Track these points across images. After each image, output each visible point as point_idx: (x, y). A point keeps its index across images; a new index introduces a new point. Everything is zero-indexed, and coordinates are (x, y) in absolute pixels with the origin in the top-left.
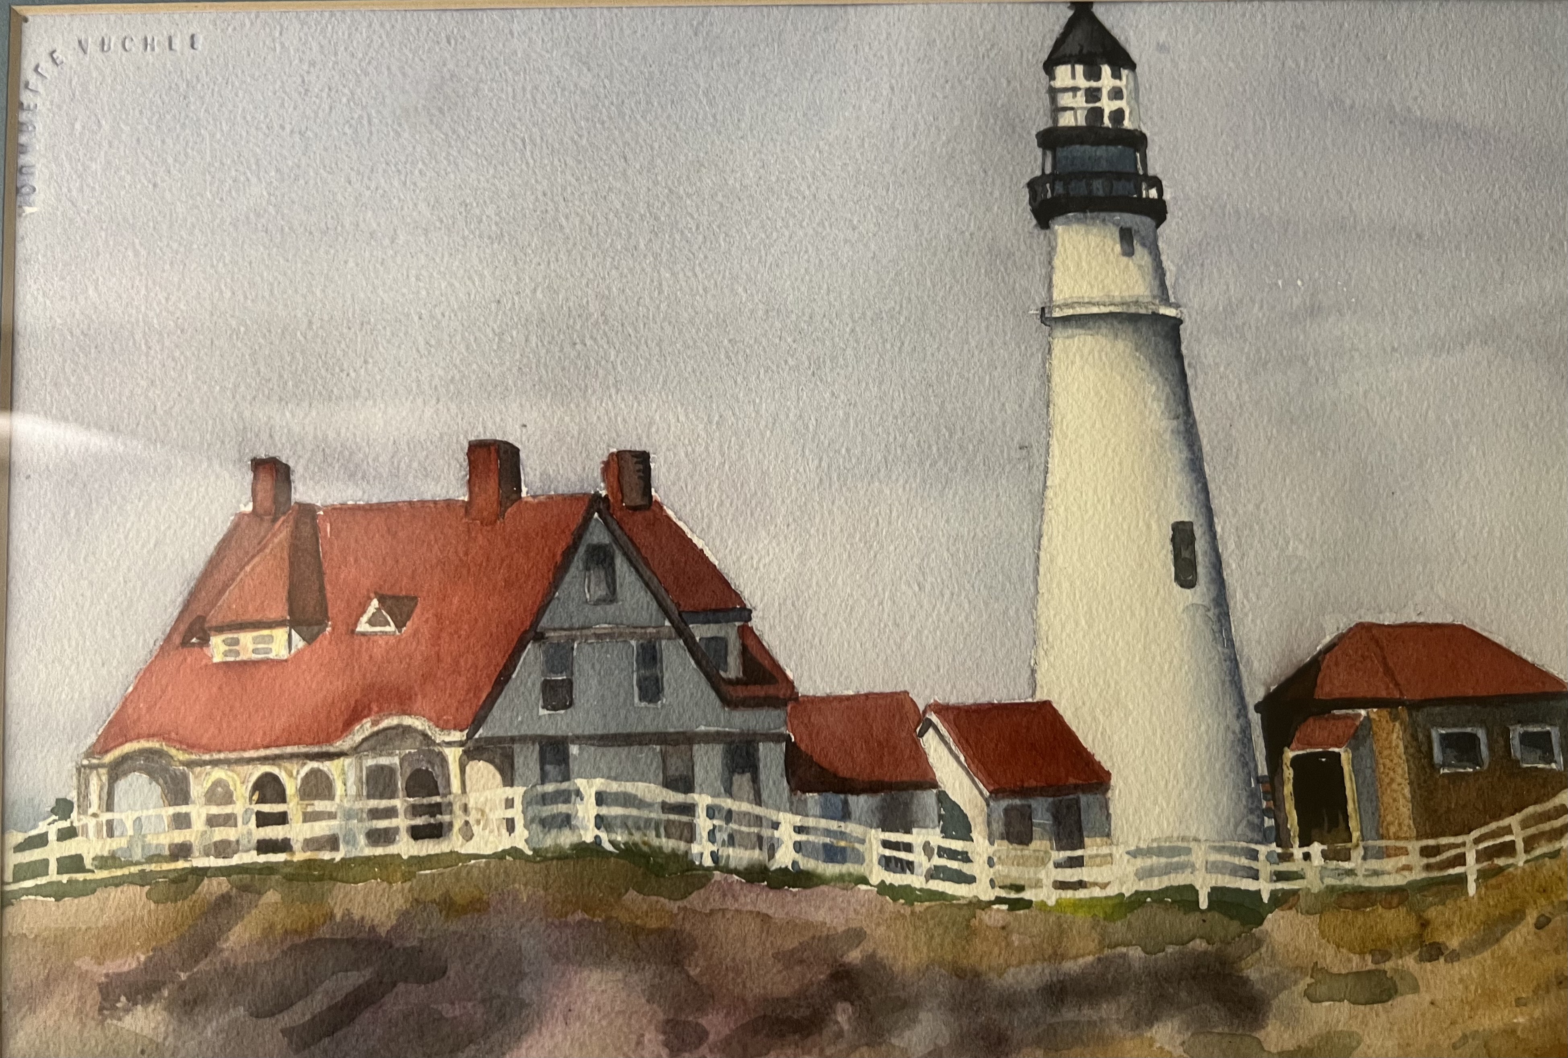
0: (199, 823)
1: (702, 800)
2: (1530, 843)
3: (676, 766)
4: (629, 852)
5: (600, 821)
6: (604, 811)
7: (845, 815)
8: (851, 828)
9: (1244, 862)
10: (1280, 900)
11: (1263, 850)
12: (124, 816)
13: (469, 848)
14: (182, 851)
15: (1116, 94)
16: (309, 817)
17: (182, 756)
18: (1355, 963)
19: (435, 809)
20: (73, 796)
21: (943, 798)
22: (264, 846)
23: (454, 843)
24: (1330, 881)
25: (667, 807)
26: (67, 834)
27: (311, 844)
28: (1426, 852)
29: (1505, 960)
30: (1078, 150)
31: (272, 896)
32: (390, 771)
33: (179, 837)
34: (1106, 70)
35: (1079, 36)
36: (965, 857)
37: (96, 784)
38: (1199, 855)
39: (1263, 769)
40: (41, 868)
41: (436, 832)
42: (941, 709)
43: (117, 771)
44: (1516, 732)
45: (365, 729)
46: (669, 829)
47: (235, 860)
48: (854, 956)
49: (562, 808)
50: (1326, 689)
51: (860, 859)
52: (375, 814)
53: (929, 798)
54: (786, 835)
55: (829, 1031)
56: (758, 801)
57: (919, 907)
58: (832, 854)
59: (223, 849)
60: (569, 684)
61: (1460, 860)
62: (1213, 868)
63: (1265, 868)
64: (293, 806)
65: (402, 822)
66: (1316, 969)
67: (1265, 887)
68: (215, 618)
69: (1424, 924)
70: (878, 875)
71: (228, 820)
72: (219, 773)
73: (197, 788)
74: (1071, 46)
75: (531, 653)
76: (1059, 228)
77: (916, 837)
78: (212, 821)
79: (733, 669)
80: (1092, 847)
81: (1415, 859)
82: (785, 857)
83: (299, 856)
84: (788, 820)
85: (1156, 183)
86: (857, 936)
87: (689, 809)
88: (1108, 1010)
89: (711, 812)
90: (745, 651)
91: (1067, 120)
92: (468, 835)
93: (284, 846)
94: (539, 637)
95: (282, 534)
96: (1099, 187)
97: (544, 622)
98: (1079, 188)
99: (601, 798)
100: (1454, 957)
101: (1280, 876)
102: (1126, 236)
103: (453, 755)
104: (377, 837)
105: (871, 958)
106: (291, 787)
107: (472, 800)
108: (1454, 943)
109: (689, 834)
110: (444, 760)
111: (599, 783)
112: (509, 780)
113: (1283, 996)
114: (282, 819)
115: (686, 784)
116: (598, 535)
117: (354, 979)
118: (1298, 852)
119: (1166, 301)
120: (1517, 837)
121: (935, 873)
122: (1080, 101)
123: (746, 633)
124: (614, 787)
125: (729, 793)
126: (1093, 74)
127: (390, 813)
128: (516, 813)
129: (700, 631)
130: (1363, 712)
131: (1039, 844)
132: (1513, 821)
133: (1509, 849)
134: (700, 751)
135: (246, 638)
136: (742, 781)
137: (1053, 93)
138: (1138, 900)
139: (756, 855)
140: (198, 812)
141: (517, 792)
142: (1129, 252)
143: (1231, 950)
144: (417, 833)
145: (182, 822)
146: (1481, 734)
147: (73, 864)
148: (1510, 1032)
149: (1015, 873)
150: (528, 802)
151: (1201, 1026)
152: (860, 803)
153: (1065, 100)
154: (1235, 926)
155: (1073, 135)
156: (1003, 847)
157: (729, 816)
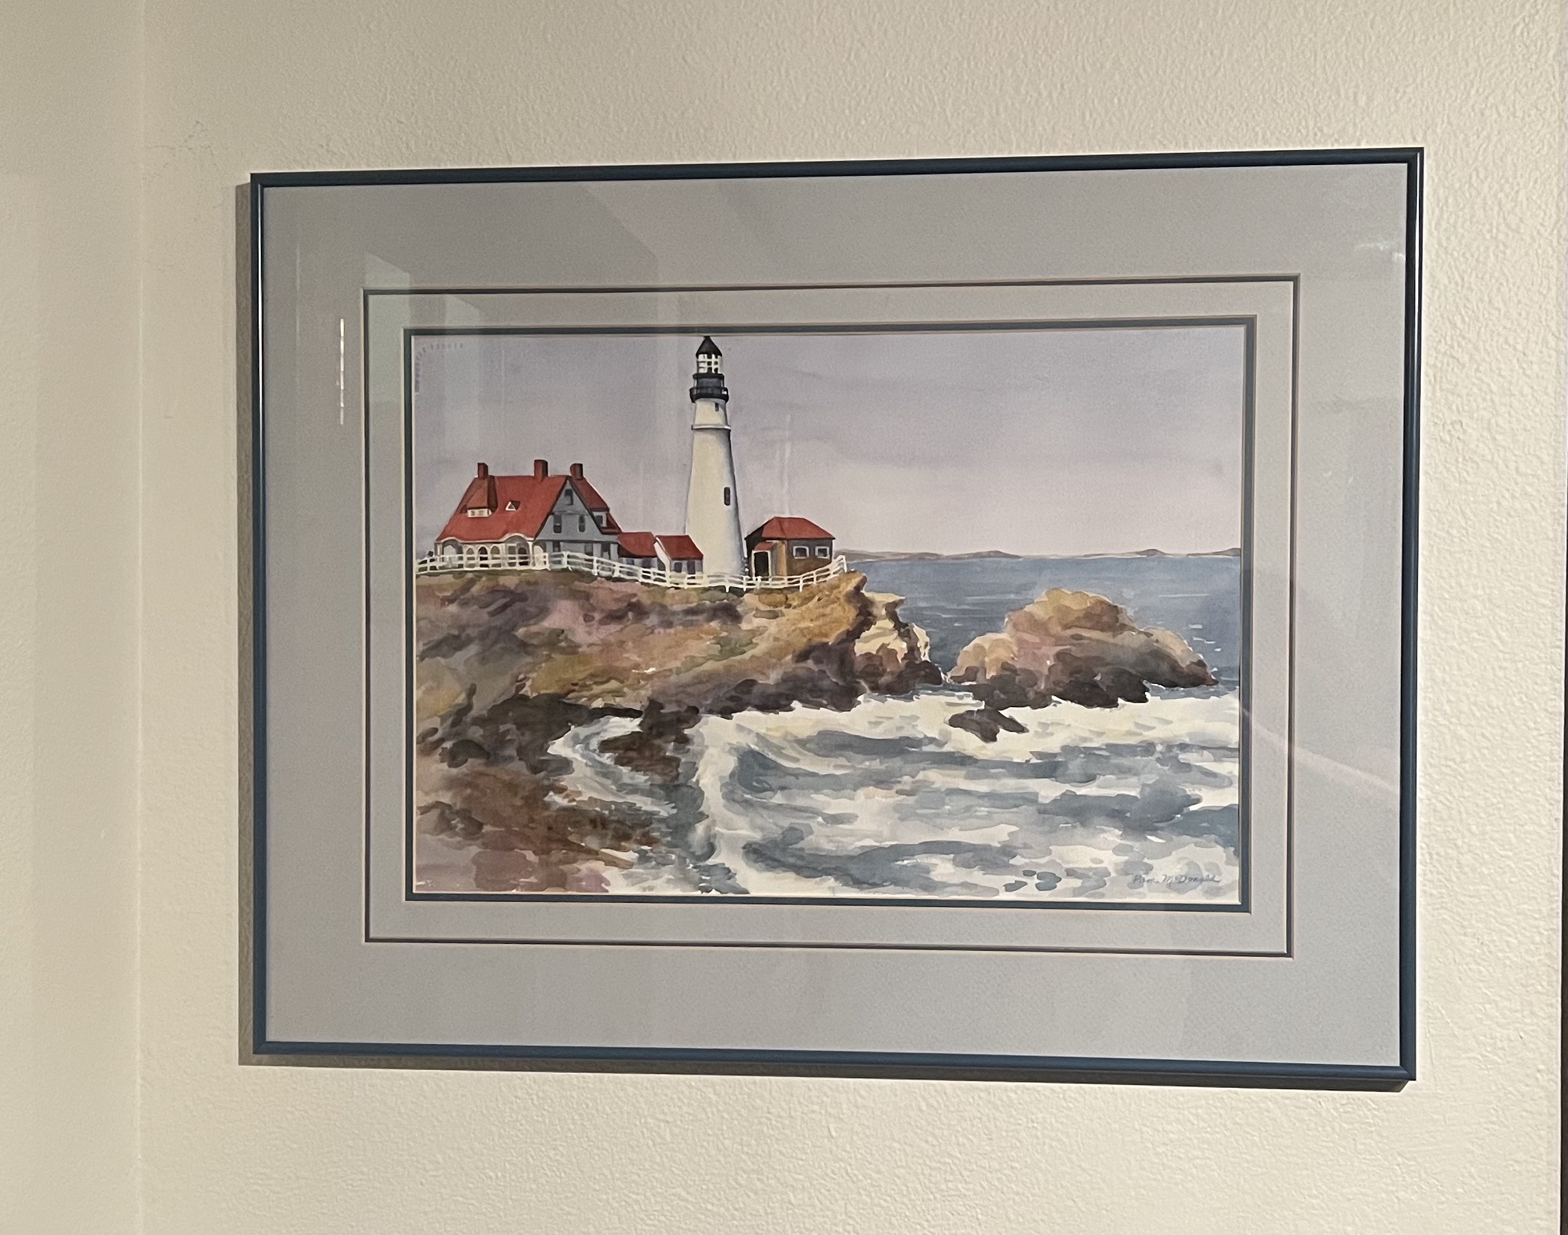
0: (465, 559)
1: (595, 558)
2: (818, 578)
3: (589, 549)
4: (576, 571)
5: (568, 563)
6: (570, 560)
7: (633, 564)
8: (634, 567)
9: (739, 580)
10: (748, 591)
11: (745, 577)
12: (447, 556)
13: (534, 568)
14: (461, 566)
15: (716, 363)
16: (494, 558)
17: (460, 541)
18: (769, 608)
19: (526, 558)
20: (433, 550)
21: (659, 560)
22: (482, 566)
23: (530, 567)
24: (763, 586)
25: (586, 560)
26: (432, 560)
27: (494, 565)
28: (789, 580)
29: (808, 609)
30: (704, 380)
31: (484, 579)
32: (514, 547)
33: (460, 562)
34: (713, 356)
35: (707, 345)
36: (664, 575)
37: (439, 548)
38: (727, 578)
39: (746, 556)
40: (425, 569)
41: (526, 564)
42: (659, 537)
43: (445, 544)
44: (817, 548)
45: (507, 536)
46: (586, 566)
47: (476, 569)
48: (634, 600)
49: (558, 559)
50: (764, 535)
51: (636, 575)
52: (511, 558)
53: (655, 559)
54: (617, 569)
55: (625, 620)
56: (610, 559)
57: (651, 588)
58: (629, 574)
59: (472, 566)
60: (560, 526)
61: (798, 582)
62: (730, 581)
63: (745, 582)
64: (489, 555)
65: (517, 561)
66: (757, 609)
67: (745, 587)
68: (469, 506)
69: (787, 599)
70: (641, 580)
71: (473, 559)
72: (470, 546)
73: (465, 550)
74: (704, 350)
75: (551, 517)
76: (699, 403)
77: (651, 570)
78: (469, 559)
79: (604, 524)
80: (697, 574)
81: (786, 581)
82: (616, 574)
83: (491, 568)
84: (618, 565)
85: (726, 390)
86: (635, 595)
87: (592, 560)
88: (700, 618)
89: (598, 562)
90: (608, 520)
91: (701, 371)
92: (534, 565)
93: (487, 566)
94: (553, 514)
95: (486, 484)
96: (710, 391)
97: (555, 510)
98: (704, 391)
99: (569, 557)
100: (795, 608)
101: (749, 584)
102: (717, 405)
103: (530, 544)
104: (511, 564)
105: (638, 601)
106: (489, 550)
107: (536, 556)
108: (795, 604)
109: (592, 567)
110: (528, 545)
111: (568, 553)
112: (545, 551)
113: (747, 616)
114: (486, 559)
115: (591, 554)
116: (568, 486)
117: (504, 601)
118: (754, 578)
119: (727, 424)
120: (815, 577)
121: (655, 580)
122: (705, 365)
123: (609, 516)
124: (571, 554)
125: (602, 556)
126: (710, 357)
127: (514, 558)
128: (547, 560)
129: (595, 514)
130: (774, 541)
131: (684, 573)
132: (814, 572)
133: (812, 580)
134: (595, 545)
135: (477, 511)
136: (606, 554)
137: (698, 362)
138: (709, 589)
139: (609, 573)
140: (465, 556)
141: (547, 554)
142: (717, 410)
143: (734, 603)
144: (521, 564)
145: (461, 558)
146: (807, 548)
147: (433, 568)
148: (808, 628)
149: (678, 580)
150: (551, 556)
151: (725, 623)
152: (636, 561)
153: (701, 365)
154: (736, 597)
155: (703, 376)
156: (674, 573)
157: (602, 563)
